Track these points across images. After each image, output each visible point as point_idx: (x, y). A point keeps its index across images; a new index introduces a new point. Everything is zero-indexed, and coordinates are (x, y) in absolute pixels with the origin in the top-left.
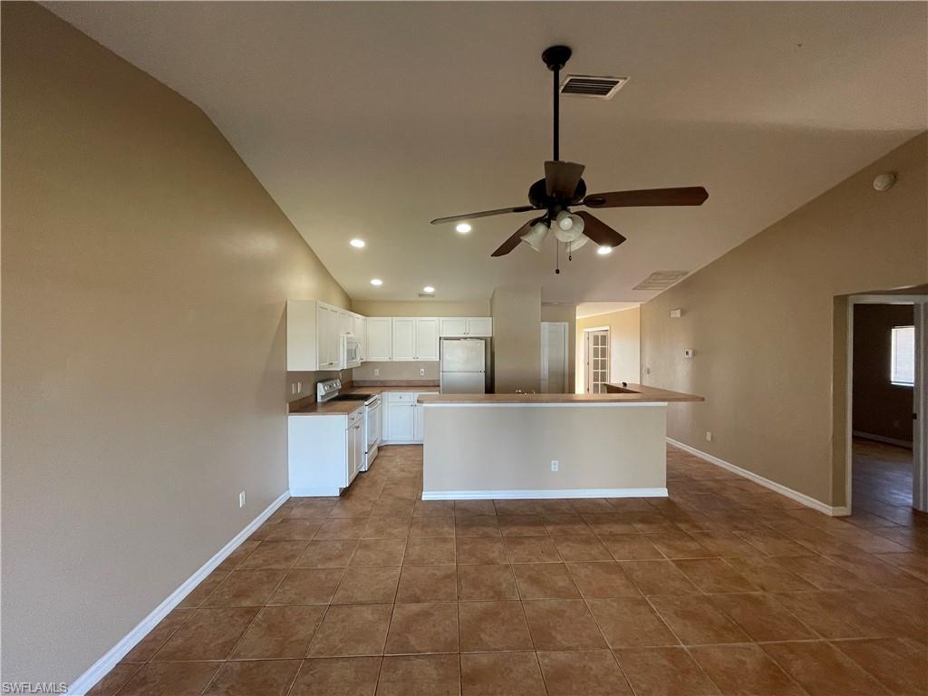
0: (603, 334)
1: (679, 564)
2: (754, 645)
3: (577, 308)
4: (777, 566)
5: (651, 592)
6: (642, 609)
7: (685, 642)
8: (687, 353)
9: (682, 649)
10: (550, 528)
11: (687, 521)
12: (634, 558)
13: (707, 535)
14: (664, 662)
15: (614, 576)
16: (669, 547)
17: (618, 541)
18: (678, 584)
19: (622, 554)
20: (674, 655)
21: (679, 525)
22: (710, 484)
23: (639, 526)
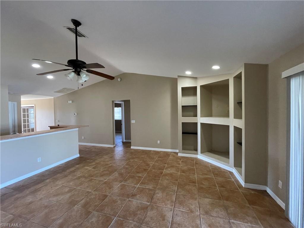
0: (28, 108)
1: (93, 168)
2: (116, 173)
3: (22, 96)
4: (110, 159)
5: (92, 176)
6: (93, 180)
7: (105, 180)
8: (75, 114)
9: (106, 181)
10: (48, 181)
11: (88, 159)
12: (82, 173)
13: (95, 160)
14: (105, 185)
15: (81, 179)
16: (89, 166)
17: (74, 172)
18: (96, 172)
19: (78, 174)
20: (105, 183)
21: (87, 161)
22: (87, 150)
23: (77, 166)
